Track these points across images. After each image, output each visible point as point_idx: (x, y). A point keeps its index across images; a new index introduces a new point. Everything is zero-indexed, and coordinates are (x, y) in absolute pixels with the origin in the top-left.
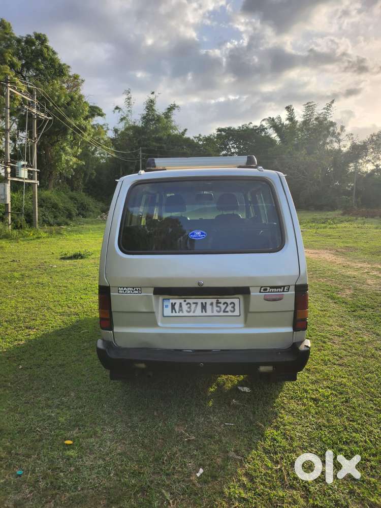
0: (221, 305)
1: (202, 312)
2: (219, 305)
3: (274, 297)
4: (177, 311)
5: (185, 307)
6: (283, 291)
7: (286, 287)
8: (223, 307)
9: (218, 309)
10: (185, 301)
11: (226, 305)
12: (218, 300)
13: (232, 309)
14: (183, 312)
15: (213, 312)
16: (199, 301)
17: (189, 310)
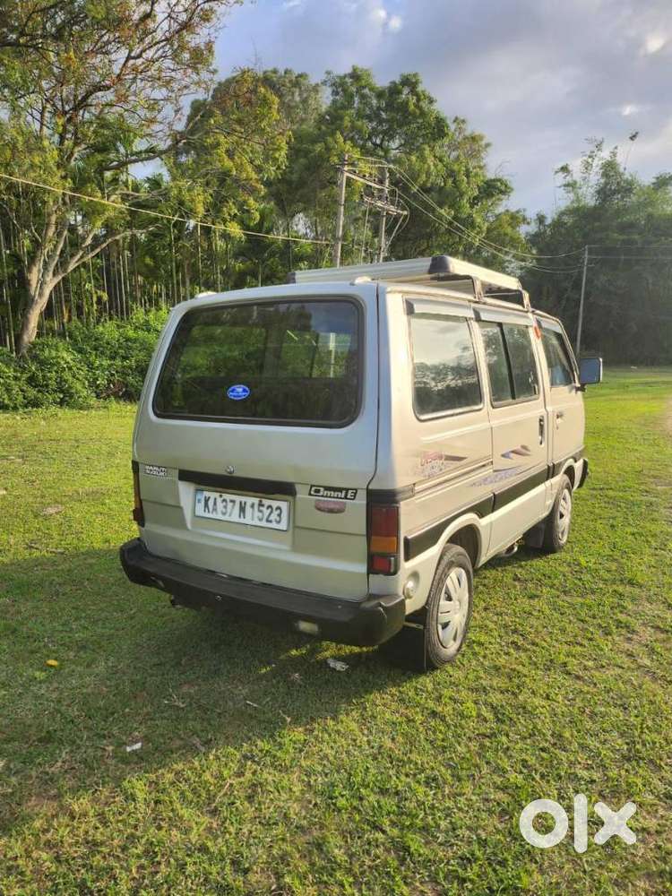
0: (264, 509)
1: (240, 516)
2: (261, 508)
3: (332, 506)
4: (211, 510)
5: (220, 505)
6: (346, 498)
7: (350, 492)
8: (267, 512)
9: (260, 514)
10: (221, 496)
11: (270, 510)
12: (261, 501)
13: (278, 519)
14: (217, 513)
15: (253, 520)
16: (238, 499)
17: (224, 510)
